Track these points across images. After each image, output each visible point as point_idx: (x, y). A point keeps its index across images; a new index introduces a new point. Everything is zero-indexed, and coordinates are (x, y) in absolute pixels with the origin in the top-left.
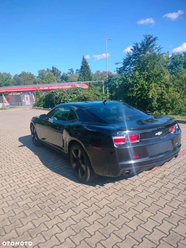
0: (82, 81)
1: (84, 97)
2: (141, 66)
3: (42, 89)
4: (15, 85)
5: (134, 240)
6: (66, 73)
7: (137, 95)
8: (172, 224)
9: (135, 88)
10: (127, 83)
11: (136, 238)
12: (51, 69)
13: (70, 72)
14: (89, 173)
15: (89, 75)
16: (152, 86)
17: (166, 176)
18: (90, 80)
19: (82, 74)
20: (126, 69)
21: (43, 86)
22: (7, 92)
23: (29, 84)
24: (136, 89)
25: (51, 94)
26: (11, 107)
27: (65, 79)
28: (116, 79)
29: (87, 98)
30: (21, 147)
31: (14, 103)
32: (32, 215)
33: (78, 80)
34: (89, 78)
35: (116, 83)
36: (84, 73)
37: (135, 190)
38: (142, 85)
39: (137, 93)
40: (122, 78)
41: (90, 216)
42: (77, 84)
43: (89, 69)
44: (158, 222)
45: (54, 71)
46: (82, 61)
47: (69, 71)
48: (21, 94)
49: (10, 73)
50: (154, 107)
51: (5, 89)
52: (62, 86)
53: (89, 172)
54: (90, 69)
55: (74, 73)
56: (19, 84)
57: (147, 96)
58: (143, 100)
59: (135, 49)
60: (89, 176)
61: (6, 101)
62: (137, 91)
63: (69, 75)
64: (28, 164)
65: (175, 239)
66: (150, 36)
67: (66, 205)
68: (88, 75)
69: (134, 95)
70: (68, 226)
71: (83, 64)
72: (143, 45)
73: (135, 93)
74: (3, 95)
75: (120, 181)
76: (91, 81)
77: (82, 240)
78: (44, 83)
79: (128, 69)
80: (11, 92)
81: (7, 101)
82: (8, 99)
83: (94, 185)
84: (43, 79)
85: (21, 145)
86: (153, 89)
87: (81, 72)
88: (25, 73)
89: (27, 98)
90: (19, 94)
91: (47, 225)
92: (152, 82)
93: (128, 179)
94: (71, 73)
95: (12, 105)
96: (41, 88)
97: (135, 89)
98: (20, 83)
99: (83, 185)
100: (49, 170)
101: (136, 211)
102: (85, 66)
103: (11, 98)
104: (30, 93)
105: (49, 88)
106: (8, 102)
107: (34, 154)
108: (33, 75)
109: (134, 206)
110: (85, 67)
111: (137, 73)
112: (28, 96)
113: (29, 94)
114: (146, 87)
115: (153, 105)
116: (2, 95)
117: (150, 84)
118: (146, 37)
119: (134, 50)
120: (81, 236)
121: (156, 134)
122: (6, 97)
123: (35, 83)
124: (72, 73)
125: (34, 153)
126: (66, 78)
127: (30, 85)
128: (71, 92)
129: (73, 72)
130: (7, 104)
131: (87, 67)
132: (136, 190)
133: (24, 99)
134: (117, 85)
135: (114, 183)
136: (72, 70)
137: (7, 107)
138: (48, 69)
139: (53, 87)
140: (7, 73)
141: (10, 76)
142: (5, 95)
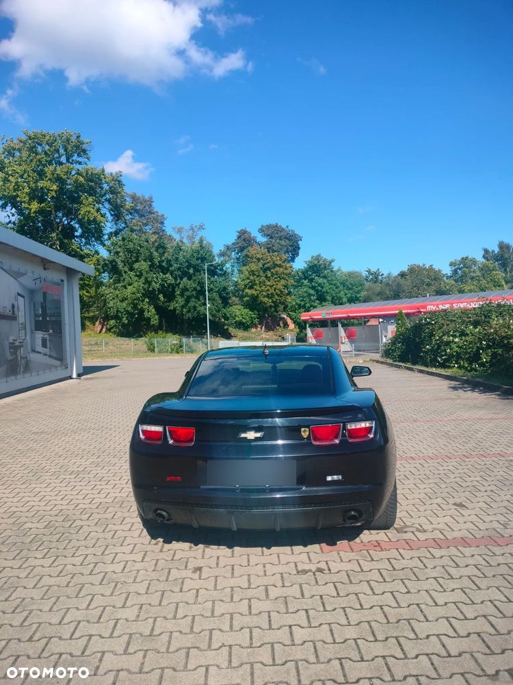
3: (434, 308)
12: (497, 250)
21: (437, 302)
26: (356, 355)
31: (363, 345)
45: (504, 257)
48: (380, 323)
49: (380, 271)
56: (396, 296)
61: (346, 340)
74: (340, 325)
78: (461, 291)
82: (350, 336)
88: (419, 266)
95: (360, 351)
96: (430, 308)
98: (401, 295)
103: (358, 333)
105: (451, 306)
106: (351, 341)
108: (440, 271)
116: (337, 325)
122: (345, 331)
123: (440, 292)
130: (346, 346)
133: (386, 336)
137: (346, 355)
138: (486, 251)
139: (465, 304)
140: (373, 270)
141: (380, 277)
142: (343, 325)
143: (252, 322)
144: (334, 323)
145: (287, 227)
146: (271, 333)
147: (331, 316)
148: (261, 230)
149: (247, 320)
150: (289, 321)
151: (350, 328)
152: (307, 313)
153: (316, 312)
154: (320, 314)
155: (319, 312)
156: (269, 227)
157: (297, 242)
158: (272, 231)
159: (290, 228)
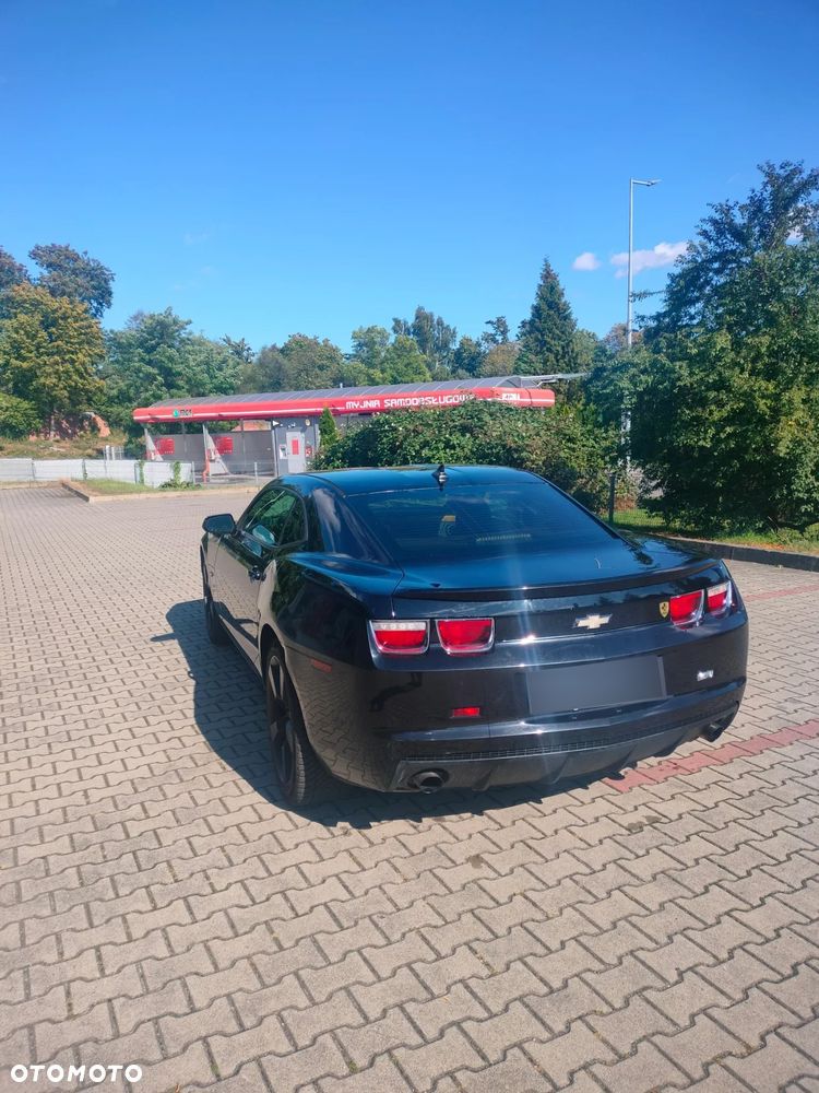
0: (530, 373)
1: (504, 447)
2: (744, 311)
3: (356, 406)
4: (262, 389)
5: (339, 1055)
6: (474, 340)
7: (716, 440)
8: (543, 1023)
9: (713, 407)
10: (673, 386)
11: (350, 1050)
12: (411, 320)
13: (493, 332)
14: (302, 767)
15: (568, 345)
16: (790, 401)
17: (664, 820)
18: (573, 368)
19: (537, 340)
20: (686, 321)
21: (361, 397)
22: (222, 418)
23: (318, 388)
24: (716, 416)
25: (371, 430)
26: (232, 481)
27: (469, 362)
28: (623, 367)
29: (516, 451)
30: (158, 643)
31: (243, 463)
32: (40, 901)
33: (516, 371)
34: (563, 357)
35: (625, 384)
36: (542, 335)
37: (482, 860)
38: (748, 396)
39: (718, 433)
40: (654, 364)
41: (237, 936)
42: (501, 386)
43: (566, 318)
44: (488, 1004)
45: (424, 331)
46: (542, 283)
47: (491, 330)
48: (273, 428)
49: (246, 342)
50: (801, 501)
51: (214, 405)
52: (436, 396)
53: (301, 761)
54: (573, 317)
55: (513, 334)
56: (276, 385)
57: (768, 447)
58: (748, 467)
59: (720, 232)
60: (303, 779)
61: (216, 456)
62: (720, 425)
63: (485, 347)
64: (143, 708)
65: (507, 1087)
66: (792, 167)
67: (176, 881)
68: (563, 348)
69: (701, 443)
70: (134, 960)
71: (541, 297)
72: (755, 208)
73: (711, 432)
74: (205, 431)
75: (447, 817)
76: (576, 372)
77: (149, 1020)
78: (372, 382)
79: (695, 322)
80: (238, 418)
81: (218, 455)
82: (224, 449)
83: (328, 821)
84: (371, 365)
85: (165, 633)
86: (798, 414)
87: (530, 333)
88: (306, 339)
89: (295, 444)
90: (267, 426)
91: (64, 943)
92: (791, 381)
93: (487, 812)
94: (497, 337)
95: (240, 473)
96: (351, 405)
97: (711, 413)
98: (283, 383)
99: (287, 815)
100: (204, 739)
101: (426, 947)
102: (550, 308)
103: (235, 444)
104: (308, 424)
105: (382, 404)
106: (226, 458)
107: (189, 673)
108: (337, 349)
109: (435, 927)
110: (550, 311)
111: (723, 340)
112: (299, 436)
113: (304, 430)
114: (763, 405)
115: (799, 491)
116: (200, 431)
117: (784, 390)
118: (768, 175)
119: (713, 234)
120: (156, 1003)
121: (582, 623)
122: (215, 440)
124: (499, 338)
125: (189, 669)
126: (473, 359)
127: (321, 391)
128: (454, 421)
129: (504, 333)
130: (217, 466)
131: (558, 309)
132: (487, 863)
133: (283, 450)
134: (627, 392)
135: (415, 824)
136: (501, 325)
137: (219, 481)
138: (397, 321)
139: (401, 400)
140: (236, 339)
141: (245, 353)
142: (211, 431)
143: (30, 424)
144: (194, 427)
145: (86, 253)
146: (67, 443)
147: (190, 415)
148: (34, 255)
149: (18, 420)
150: (100, 422)
151: (223, 435)
152: (144, 409)
153: (161, 408)
154: (170, 412)
155: (168, 408)
156: (52, 250)
157: (106, 281)
158: (57, 259)
159: (90, 256)
